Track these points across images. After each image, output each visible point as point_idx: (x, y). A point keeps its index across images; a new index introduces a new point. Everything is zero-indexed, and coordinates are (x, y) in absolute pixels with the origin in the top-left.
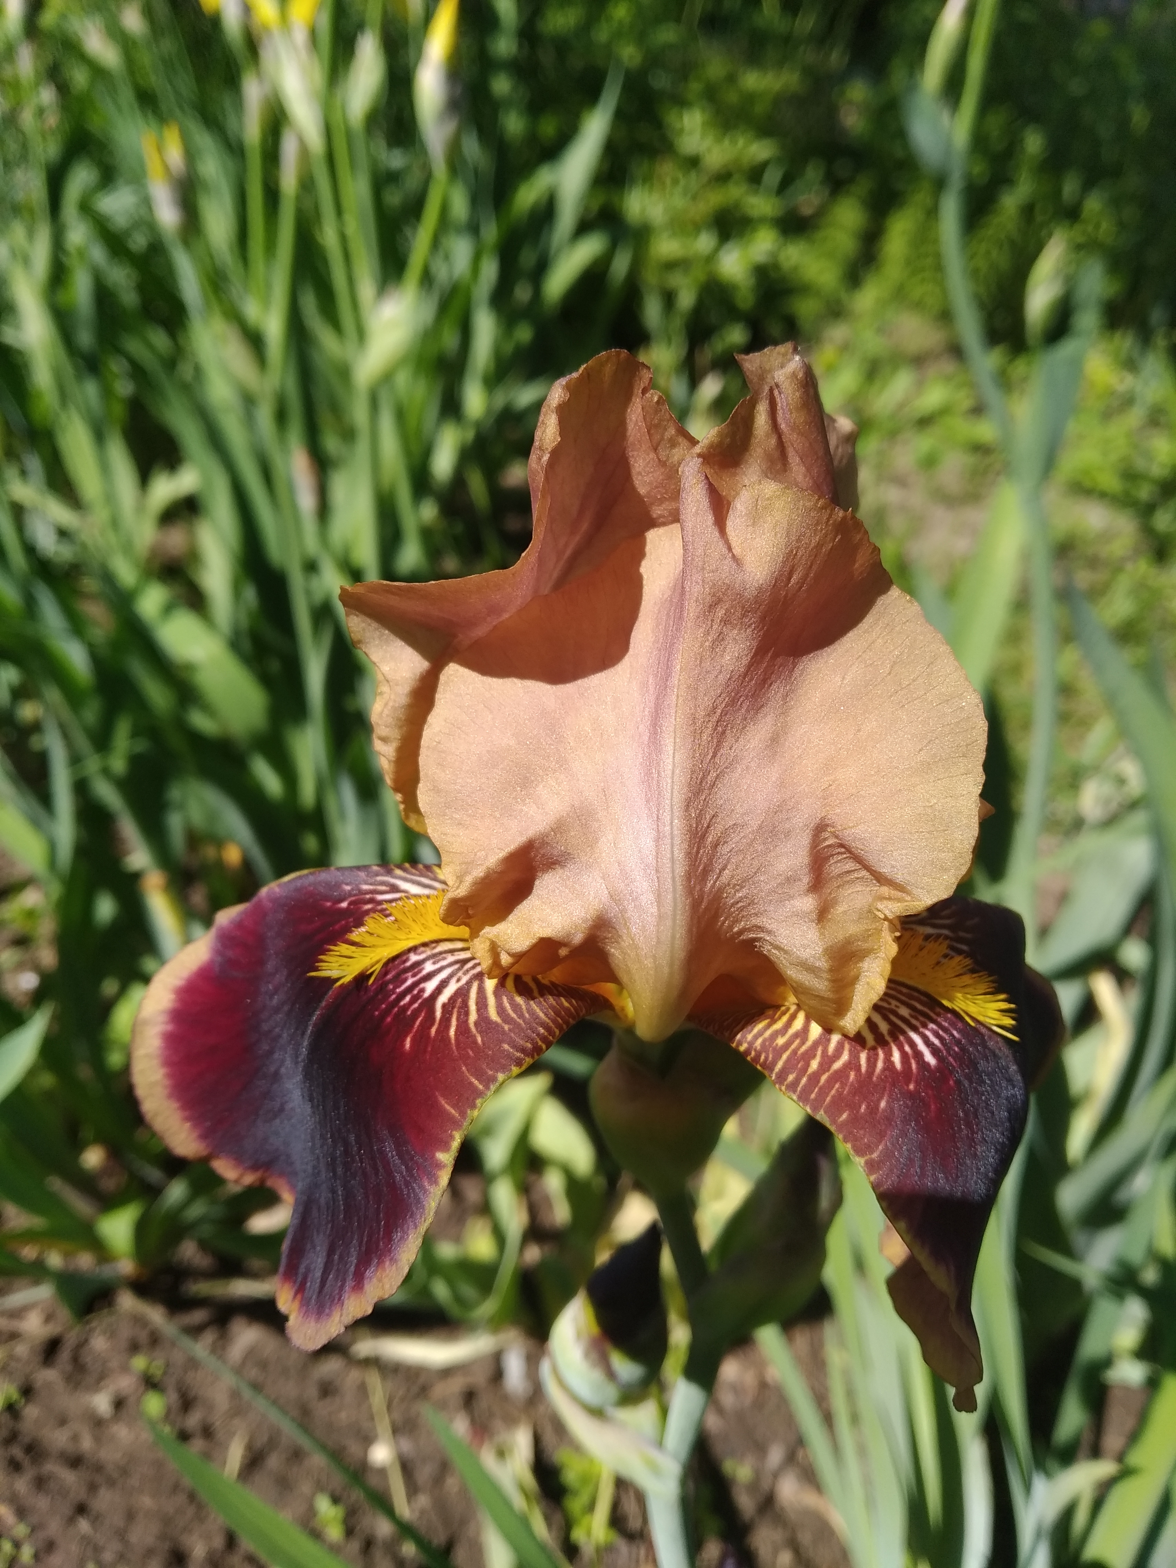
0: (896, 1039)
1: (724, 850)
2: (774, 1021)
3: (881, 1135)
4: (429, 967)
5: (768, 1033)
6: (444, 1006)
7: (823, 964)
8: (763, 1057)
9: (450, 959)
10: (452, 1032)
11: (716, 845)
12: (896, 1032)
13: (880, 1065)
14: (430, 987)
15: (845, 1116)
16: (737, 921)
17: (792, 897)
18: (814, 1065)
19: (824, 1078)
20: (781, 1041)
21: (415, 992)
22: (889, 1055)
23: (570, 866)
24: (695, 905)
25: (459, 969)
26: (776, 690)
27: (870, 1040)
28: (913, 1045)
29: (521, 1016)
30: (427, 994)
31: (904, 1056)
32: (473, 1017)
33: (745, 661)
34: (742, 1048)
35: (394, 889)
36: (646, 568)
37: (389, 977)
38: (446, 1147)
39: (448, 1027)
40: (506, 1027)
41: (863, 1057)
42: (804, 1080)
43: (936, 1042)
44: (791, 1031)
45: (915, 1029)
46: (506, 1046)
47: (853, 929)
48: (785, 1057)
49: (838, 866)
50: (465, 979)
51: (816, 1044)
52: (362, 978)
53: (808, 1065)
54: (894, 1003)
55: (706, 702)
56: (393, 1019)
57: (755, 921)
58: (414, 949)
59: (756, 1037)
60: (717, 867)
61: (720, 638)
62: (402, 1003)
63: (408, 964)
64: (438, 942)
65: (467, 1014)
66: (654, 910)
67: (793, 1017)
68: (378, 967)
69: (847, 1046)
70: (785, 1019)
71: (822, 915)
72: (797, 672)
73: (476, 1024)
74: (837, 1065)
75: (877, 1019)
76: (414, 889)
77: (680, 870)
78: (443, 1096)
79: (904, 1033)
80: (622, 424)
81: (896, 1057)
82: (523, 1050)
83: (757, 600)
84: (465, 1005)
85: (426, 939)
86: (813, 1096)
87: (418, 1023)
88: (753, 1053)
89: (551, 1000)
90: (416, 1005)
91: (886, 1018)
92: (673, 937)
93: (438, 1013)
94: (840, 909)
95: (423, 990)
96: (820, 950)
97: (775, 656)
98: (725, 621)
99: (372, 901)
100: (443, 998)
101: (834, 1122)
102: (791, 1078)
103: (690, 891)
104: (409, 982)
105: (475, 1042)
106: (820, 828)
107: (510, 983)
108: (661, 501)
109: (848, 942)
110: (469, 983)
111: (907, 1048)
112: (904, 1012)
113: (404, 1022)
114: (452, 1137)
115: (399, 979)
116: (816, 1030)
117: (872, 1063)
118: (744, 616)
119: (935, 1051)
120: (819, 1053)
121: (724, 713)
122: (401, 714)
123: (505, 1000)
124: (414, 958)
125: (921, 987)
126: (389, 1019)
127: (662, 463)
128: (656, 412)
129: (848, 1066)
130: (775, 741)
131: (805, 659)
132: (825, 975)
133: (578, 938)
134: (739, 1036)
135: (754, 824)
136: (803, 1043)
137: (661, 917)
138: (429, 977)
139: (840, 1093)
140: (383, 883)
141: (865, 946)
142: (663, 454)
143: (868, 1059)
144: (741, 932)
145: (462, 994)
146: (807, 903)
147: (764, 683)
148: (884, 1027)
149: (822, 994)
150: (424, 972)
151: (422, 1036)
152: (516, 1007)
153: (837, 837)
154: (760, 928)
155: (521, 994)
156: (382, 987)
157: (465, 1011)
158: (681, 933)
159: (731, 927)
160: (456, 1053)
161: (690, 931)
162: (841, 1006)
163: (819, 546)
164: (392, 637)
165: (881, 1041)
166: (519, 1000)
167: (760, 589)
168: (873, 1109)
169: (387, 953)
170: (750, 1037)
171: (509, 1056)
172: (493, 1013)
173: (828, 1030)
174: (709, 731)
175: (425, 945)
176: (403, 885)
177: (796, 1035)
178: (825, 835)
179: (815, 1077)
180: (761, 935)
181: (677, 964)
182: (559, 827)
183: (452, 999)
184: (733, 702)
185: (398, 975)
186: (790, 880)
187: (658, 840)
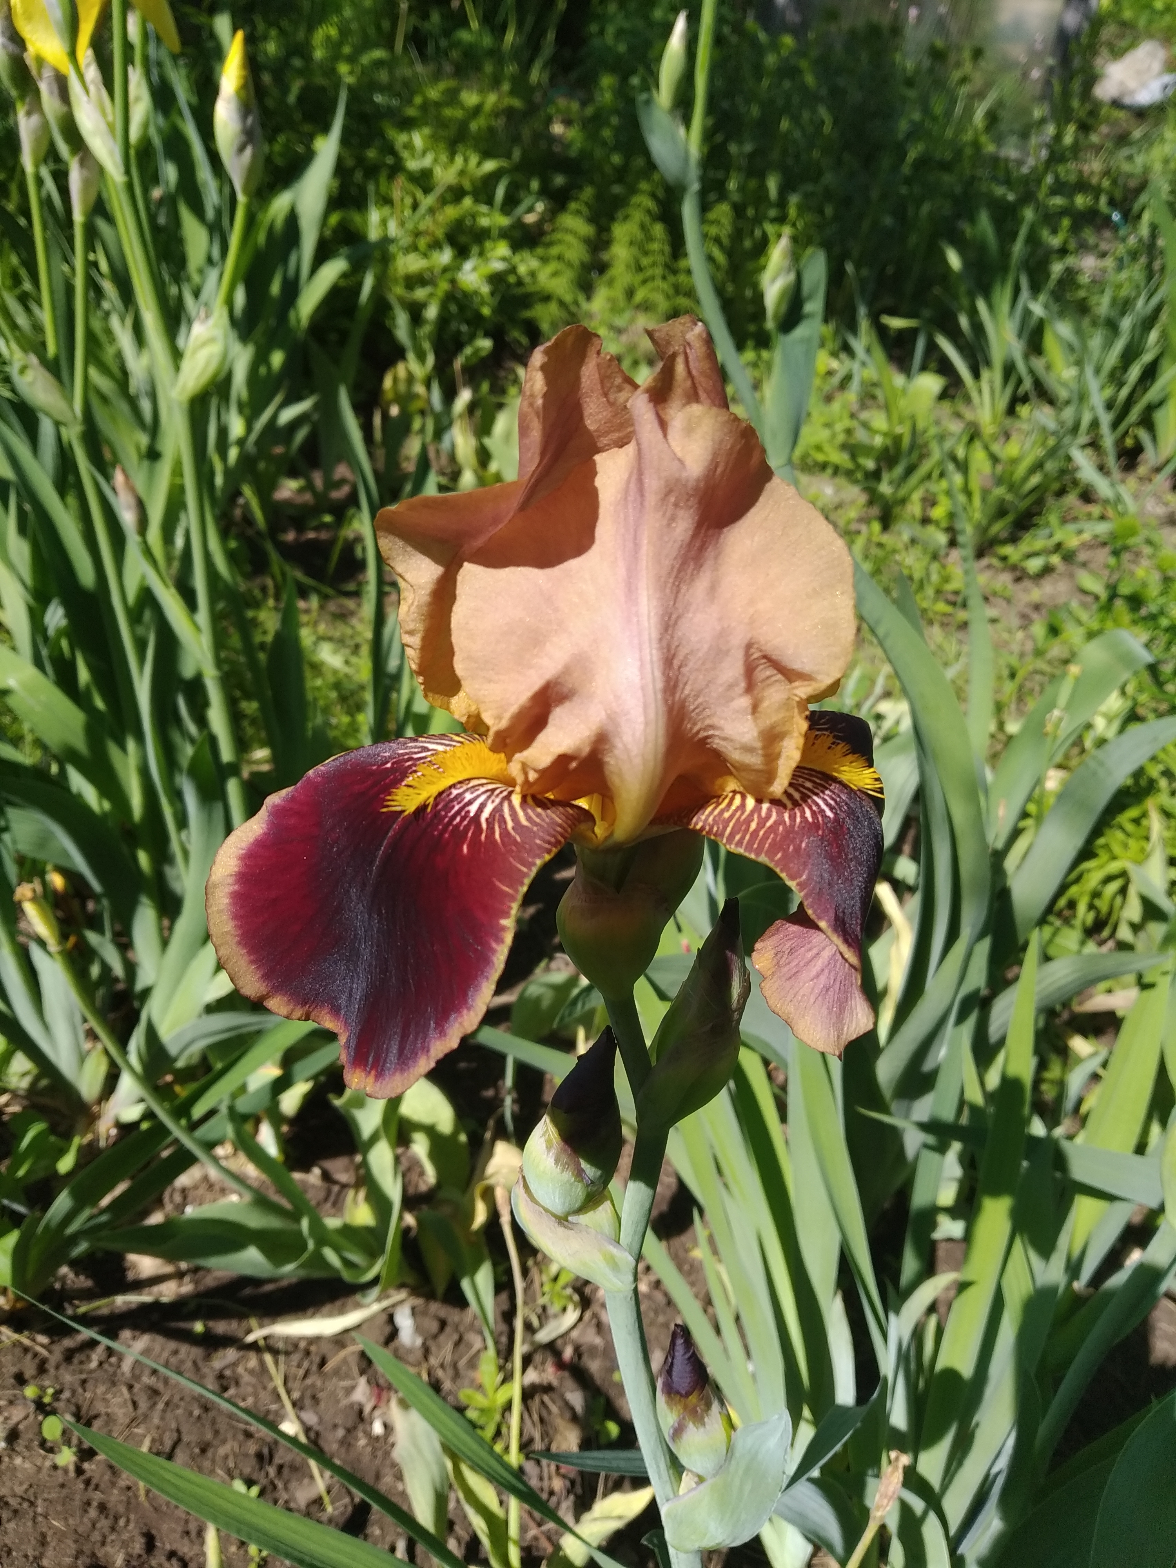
0: (805, 801)
1: (685, 670)
2: (719, 804)
3: (805, 864)
4: (468, 796)
5: (716, 812)
6: (487, 820)
7: (758, 745)
8: (715, 829)
9: (482, 789)
10: (497, 836)
11: (680, 667)
12: (805, 798)
13: (798, 820)
14: (473, 809)
15: (779, 855)
16: (695, 724)
17: (733, 699)
18: (753, 826)
19: (761, 833)
20: (727, 815)
21: (463, 814)
22: (803, 813)
23: (575, 698)
24: (670, 710)
25: (489, 797)
26: (710, 552)
27: (789, 804)
28: (817, 805)
29: (543, 820)
30: (472, 814)
31: (813, 813)
32: (510, 824)
33: (690, 533)
34: (698, 827)
35: (426, 749)
36: (598, 482)
37: (440, 807)
38: (506, 915)
39: (493, 833)
40: (535, 829)
41: (786, 816)
42: (747, 837)
43: (832, 802)
44: (733, 807)
45: (817, 794)
46: (538, 841)
47: (775, 718)
48: (731, 824)
49: (764, 672)
50: (497, 801)
51: (752, 813)
52: (422, 809)
53: (749, 826)
54: (801, 780)
55: (667, 563)
56: (450, 835)
57: (708, 722)
58: (454, 786)
59: (709, 815)
60: (681, 685)
61: (673, 519)
62: (455, 823)
63: (452, 796)
64: (469, 780)
65: (505, 823)
66: (641, 719)
67: (732, 799)
68: (431, 800)
69: (774, 810)
70: (727, 801)
71: (755, 708)
72: (721, 540)
73: (513, 828)
74: (769, 824)
75: (791, 791)
76: (440, 748)
77: (660, 685)
78: (500, 881)
79: (809, 797)
80: (578, 379)
81: (808, 814)
82: (549, 843)
83: (696, 489)
84: (502, 817)
85: (461, 779)
86: (755, 846)
87: (470, 834)
88: (707, 828)
89: (561, 809)
90: (465, 823)
91: (797, 790)
92: (656, 736)
93: (484, 826)
94: (765, 704)
95: (468, 812)
96: (756, 734)
97: (708, 529)
98: (676, 505)
99: (411, 759)
100: (485, 814)
101: (772, 860)
102: (738, 837)
103: (666, 701)
104: (457, 808)
105: (515, 840)
106: (749, 646)
107: (529, 800)
108: (607, 433)
109: (772, 727)
110: (501, 803)
111: (814, 808)
112: (808, 785)
113: (459, 835)
114: (510, 908)
115: (448, 807)
116: (750, 802)
117: (793, 818)
118: (688, 500)
119: (831, 808)
120: (756, 816)
121: (679, 571)
122: (425, 610)
123: (529, 811)
124: (455, 792)
125: (817, 768)
126: (447, 835)
127: (611, 404)
128: (609, 366)
129: (777, 823)
130: (713, 588)
131: (725, 530)
132: (760, 752)
133: (586, 750)
134: (695, 820)
135: (706, 647)
136: (743, 813)
137: (647, 724)
138: (470, 803)
139: (774, 840)
140: (416, 747)
141: (784, 729)
142: (612, 397)
143: (790, 817)
144: (698, 732)
145: (498, 810)
146: (744, 702)
147: (702, 548)
148: (797, 796)
149: (757, 767)
150: (466, 800)
151: (475, 843)
152: (538, 815)
153: (761, 651)
154: (711, 727)
155: (539, 806)
156: (436, 814)
157: (503, 821)
158: (661, 731)
159: (691, 729)
160: (503, 849)
161: (667, 730)
162: (770, 776)
163: (731, 448)
164: (414, 552)
165: (796, 804)
166: (539, 810)
167: (698, 480)
168: (798, 849)
169: (434, 790)
170: (703, 817)
171: (539, 847)
172: (524, 821)
173: (759, 801)
174: (669, 585)
175: (460, 782)
176: (431, 746)
177: (738, 808)
178: (752, 650)
179: (756, 831)
180: (711, 732)
181: (660, 756)
182: (567, 670)
183: (492, 814)
184: (684, 563)
185: (446, 806)
186: (731, 686)
187: (642, 667)
